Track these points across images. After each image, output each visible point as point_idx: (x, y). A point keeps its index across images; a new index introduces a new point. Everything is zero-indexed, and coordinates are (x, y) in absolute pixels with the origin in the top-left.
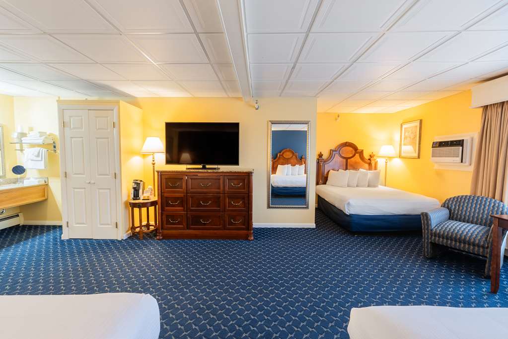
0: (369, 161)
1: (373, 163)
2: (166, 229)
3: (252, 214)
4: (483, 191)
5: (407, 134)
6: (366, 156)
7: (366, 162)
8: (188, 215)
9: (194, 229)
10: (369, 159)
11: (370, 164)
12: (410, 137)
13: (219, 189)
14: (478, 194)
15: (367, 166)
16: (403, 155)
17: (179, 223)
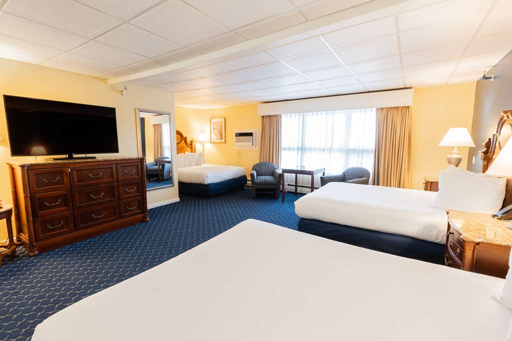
0: (190, 146)
1: (193, 147)
2: (42, 240)
3: (146, 197)
4: (265, 160)
5: (215, 126)
6: (189, 142)
7: (188, 146)
8: (76, 214)
9: (84, 228)
10: (191, 144)
11: (191, 148)
12: (218, 129)
13: (112, 178)
14: (262, 161)
15: (189, 149)
16: (213, 141)
17: (62, 228)
